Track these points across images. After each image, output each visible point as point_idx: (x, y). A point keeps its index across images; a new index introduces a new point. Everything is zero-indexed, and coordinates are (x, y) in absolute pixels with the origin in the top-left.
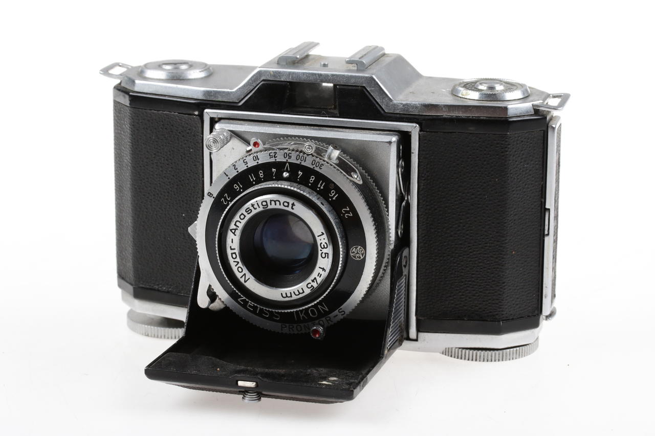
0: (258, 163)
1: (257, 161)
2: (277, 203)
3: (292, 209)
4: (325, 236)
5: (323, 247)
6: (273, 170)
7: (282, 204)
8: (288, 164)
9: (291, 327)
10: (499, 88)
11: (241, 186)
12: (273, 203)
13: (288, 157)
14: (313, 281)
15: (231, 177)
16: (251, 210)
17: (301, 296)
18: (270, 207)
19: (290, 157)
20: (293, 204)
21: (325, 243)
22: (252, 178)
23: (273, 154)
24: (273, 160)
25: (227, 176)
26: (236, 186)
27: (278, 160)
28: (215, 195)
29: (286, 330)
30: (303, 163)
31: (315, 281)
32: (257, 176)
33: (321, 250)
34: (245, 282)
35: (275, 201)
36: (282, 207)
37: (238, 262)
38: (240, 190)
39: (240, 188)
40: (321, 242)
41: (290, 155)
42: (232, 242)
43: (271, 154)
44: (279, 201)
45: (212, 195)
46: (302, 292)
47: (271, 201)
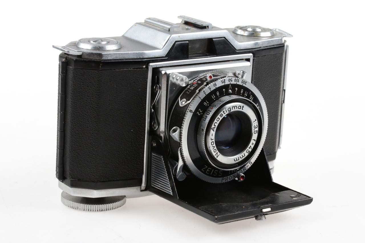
0: (216, 87)
1: (216, 86)
2: (236, 107)
3: (242, 109)
4: (257, 121)
5: (255, 128)
6: (224, 90)
7: (238, 108)
8: (230, 85)
9: (227, 178)
10: (258, 30)
11: (208, 103)
12: (233, 108)
13: (231, 81)
14: (249, 148)
15: (202, 99)
16: (223, 115)
17: (243, 158)
18: (232, 111)
19: (232, 81)
20: (243, 107)
21: (257, 125)
22: (213, 97)
23: (223, 81)
24: (223, 84)
25: (200, 98)
26: (205, 104)
27: (226, 84)
28: (193, 111)
29: (224, 181)
30: (238, 83)
31: (250, 148)
32: (216, 95)
33: (254, 130)
34: (217, 157)
35: (234, 107)
36: (238, 110)
37: (214, 147)
38: (207, 105)
39: (207, 104)
40: (254, 125)
41: (232, 80)
42: (212, 136)
43: (222, 81)
44: (236, 106)
45: (192, 111)
46: (244, 155)
47: (233, 107)
